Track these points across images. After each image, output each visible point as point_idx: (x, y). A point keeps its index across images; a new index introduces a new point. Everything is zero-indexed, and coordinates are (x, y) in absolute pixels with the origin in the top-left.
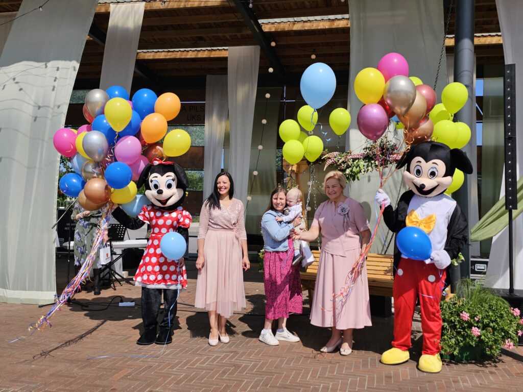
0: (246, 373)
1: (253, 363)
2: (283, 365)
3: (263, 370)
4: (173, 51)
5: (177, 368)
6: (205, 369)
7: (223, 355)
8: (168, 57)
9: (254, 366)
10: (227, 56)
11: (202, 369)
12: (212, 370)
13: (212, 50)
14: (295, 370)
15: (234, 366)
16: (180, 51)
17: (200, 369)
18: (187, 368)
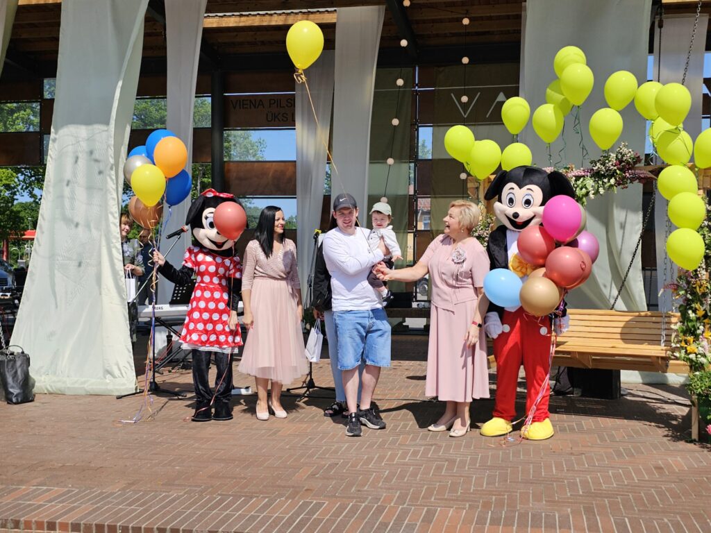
0: (469, 468)
1: (469, 457)
2: (511, 458)
3: (489, 464)
4: (247, 16)
5: (372, 464)
6: (410, 465)
7: (422, 449)
8: (241, 24)
9: (474, 461)
10: (334, 21)
11: (407, 465)
12: (422, 466)
13: (309, 12)
14: (531, 463)
15: (447, 460)
16: (259, 14)
17: (403, 465)
18: (385, 464)
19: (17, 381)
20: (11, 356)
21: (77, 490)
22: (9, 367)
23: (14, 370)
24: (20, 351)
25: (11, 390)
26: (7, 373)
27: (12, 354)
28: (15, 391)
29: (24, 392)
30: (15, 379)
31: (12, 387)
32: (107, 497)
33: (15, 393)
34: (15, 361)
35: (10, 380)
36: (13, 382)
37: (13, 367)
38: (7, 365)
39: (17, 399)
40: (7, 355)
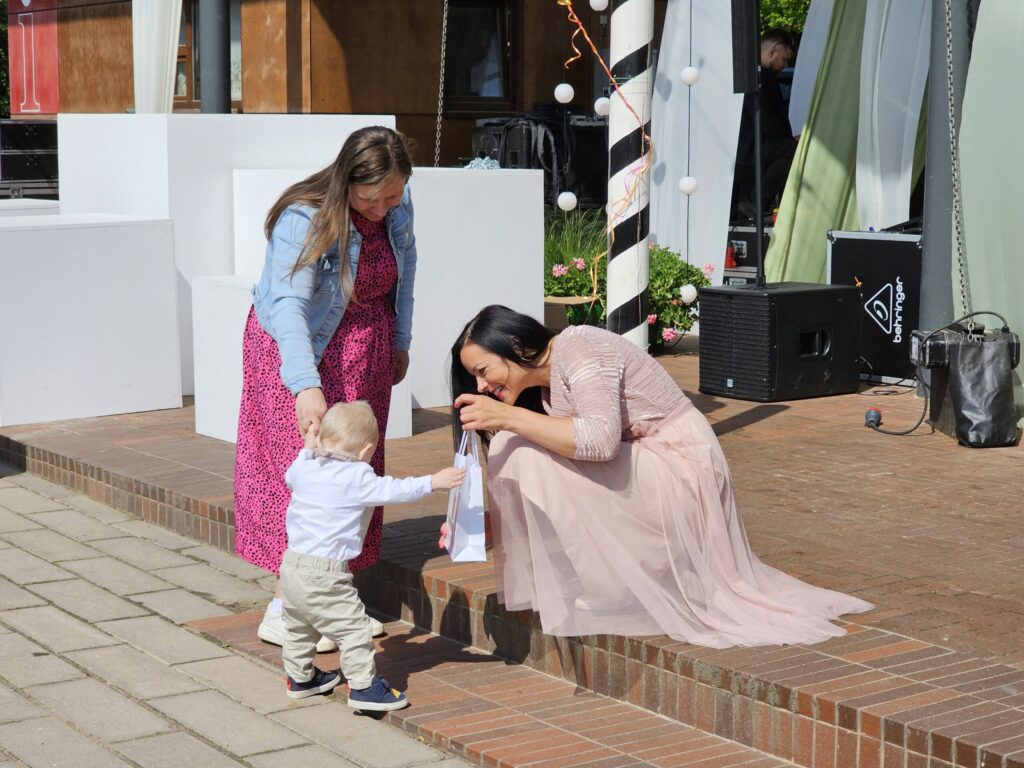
19: (981, 395)
20: (975, 336)
21: (954, 652)
22: (968, 359)
23: (976, 370)
24: (1001, 325)
25: (967, 413)
26: (961, 373)
27: (979, 331)
28: (978, 416)
29: (993, 421)
30: (979, 388)
31: (971, 408)
32: (1004, 680)
33: (975, 422)
34: (981, 349)
35: (967, 388)
36: (973, 395)
37: (976, 359)
38: (963, 354)
39: (978, 437)
40: (967, 332)
